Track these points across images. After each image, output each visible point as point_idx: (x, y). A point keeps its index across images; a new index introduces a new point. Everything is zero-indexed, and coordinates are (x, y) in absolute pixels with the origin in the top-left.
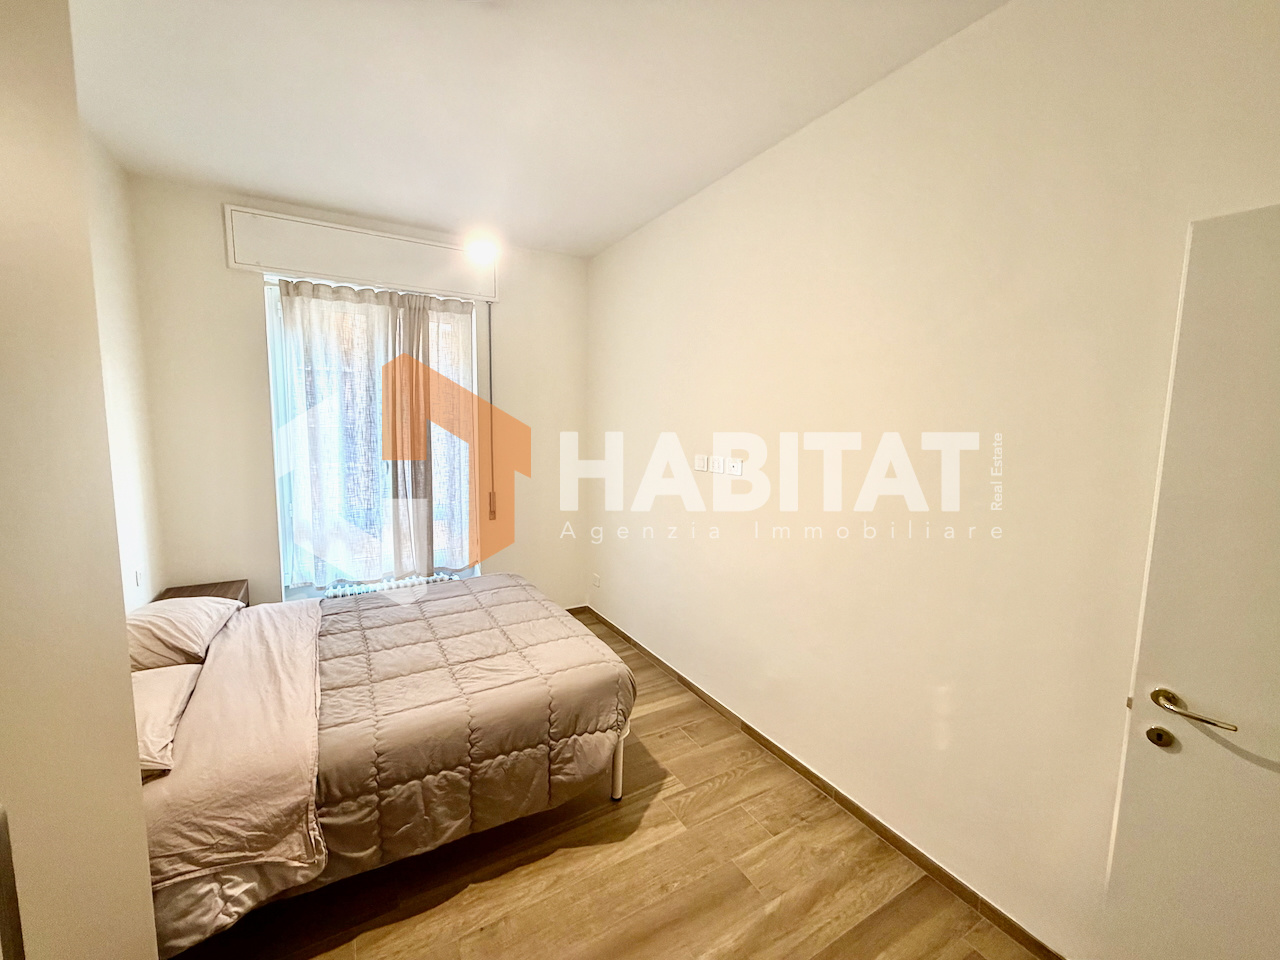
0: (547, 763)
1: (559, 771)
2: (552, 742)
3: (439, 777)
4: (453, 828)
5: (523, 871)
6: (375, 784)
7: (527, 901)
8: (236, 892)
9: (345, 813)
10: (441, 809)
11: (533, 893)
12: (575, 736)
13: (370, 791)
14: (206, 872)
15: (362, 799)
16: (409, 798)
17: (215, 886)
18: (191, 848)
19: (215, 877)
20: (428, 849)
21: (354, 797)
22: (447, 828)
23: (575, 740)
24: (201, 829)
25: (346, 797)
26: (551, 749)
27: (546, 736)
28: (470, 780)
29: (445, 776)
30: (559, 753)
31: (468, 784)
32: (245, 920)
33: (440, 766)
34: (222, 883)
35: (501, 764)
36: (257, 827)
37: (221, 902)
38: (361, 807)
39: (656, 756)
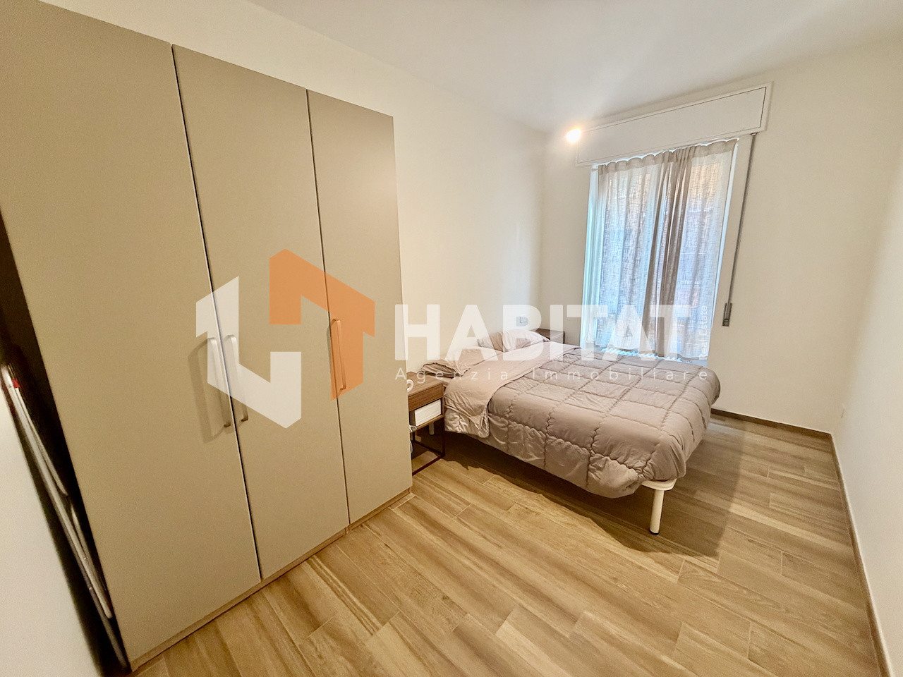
0: (586, 461)
1: (593, 471)
2: (592, 451)
3: (531, 430)
4: (533, 459)
5: (564, 509)
6: (508, 416)
7: (552, 518)
8: (462, 423)
9: (496, 420)
10: (530, 446)
11: (557, 518)
12: (608, 458)
13: (506, 418)
14: (457, 411)
15: (503, 419)
16: (519, 430)
17: (458, 417)
18: (456, 401)
19: (459, 414)
20: (522, 459)
21: (501, 416)
22: (531, 457)
23: (607, 460)
24: (459, 397)
25: (497, 415)
26: (591, 456)
27: (589, 446)
28: (545, 441)
29: (534, 431)
30: (594, 460)
31: (543, 443)
32: (462, 435)
33: (533, 426)
34: (461, 418)
35: (560, 443)
36: (470, 406)
37: (458, 423)
38: (503, 422)
39: (723, 543)
